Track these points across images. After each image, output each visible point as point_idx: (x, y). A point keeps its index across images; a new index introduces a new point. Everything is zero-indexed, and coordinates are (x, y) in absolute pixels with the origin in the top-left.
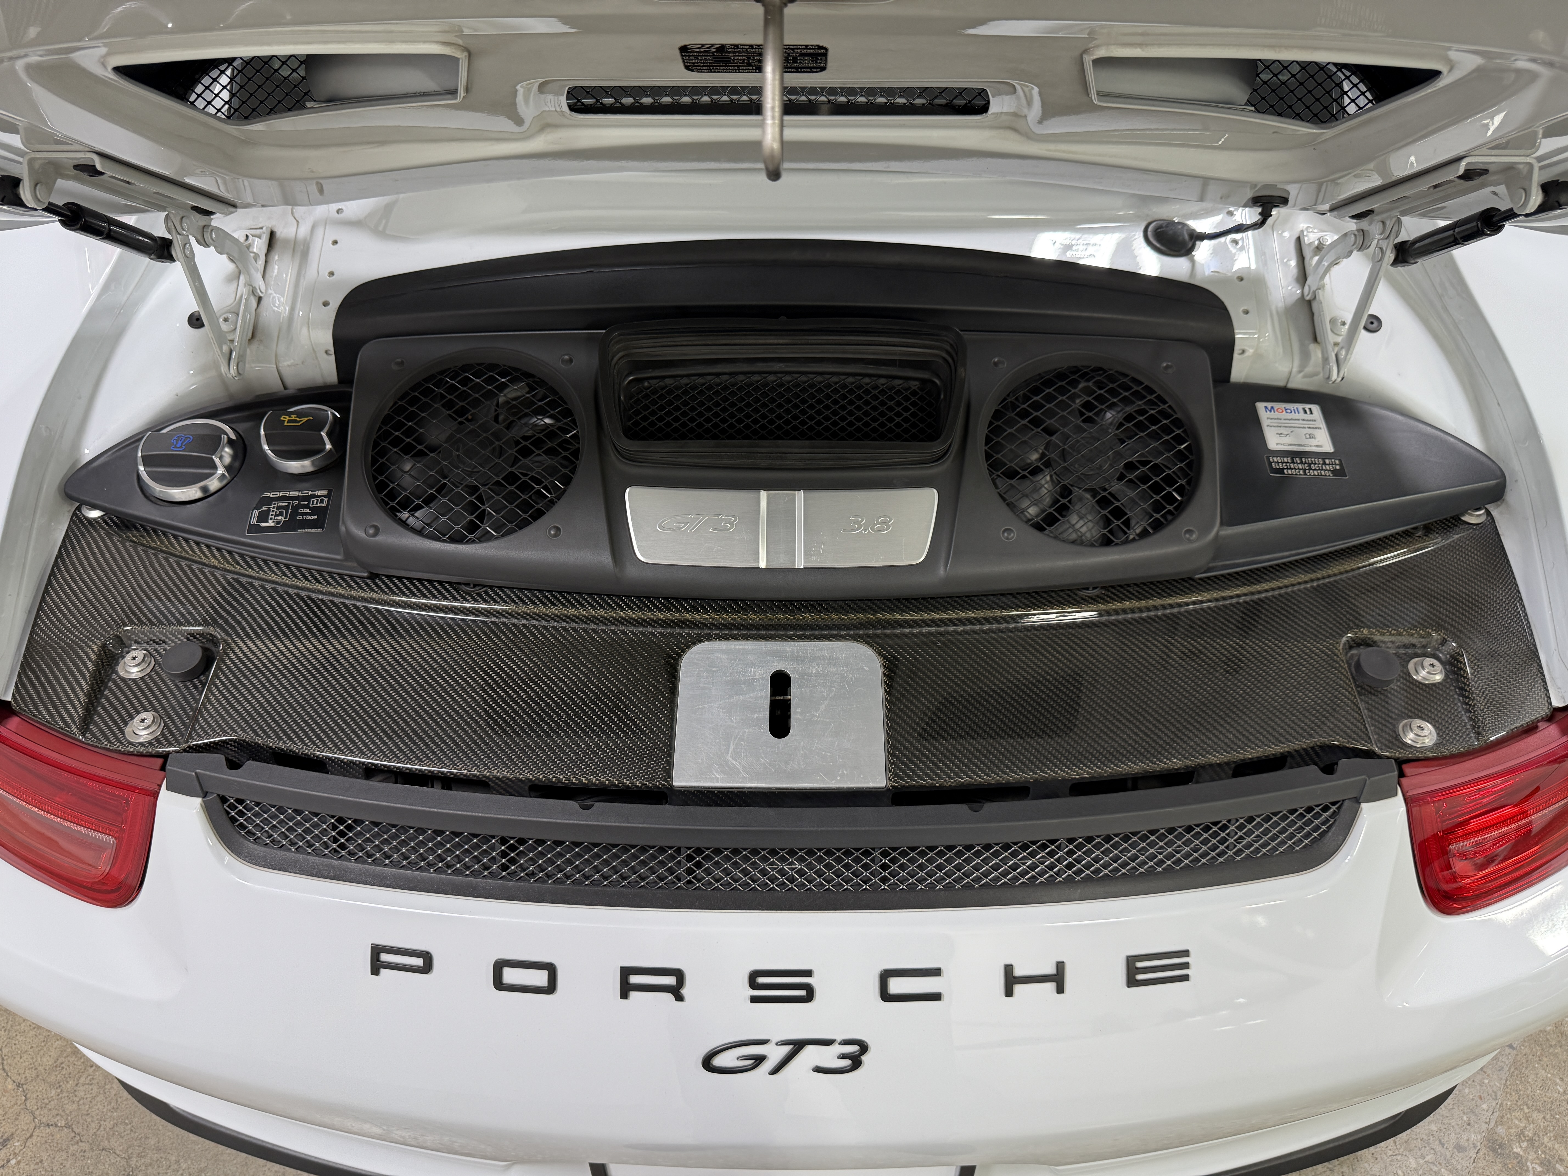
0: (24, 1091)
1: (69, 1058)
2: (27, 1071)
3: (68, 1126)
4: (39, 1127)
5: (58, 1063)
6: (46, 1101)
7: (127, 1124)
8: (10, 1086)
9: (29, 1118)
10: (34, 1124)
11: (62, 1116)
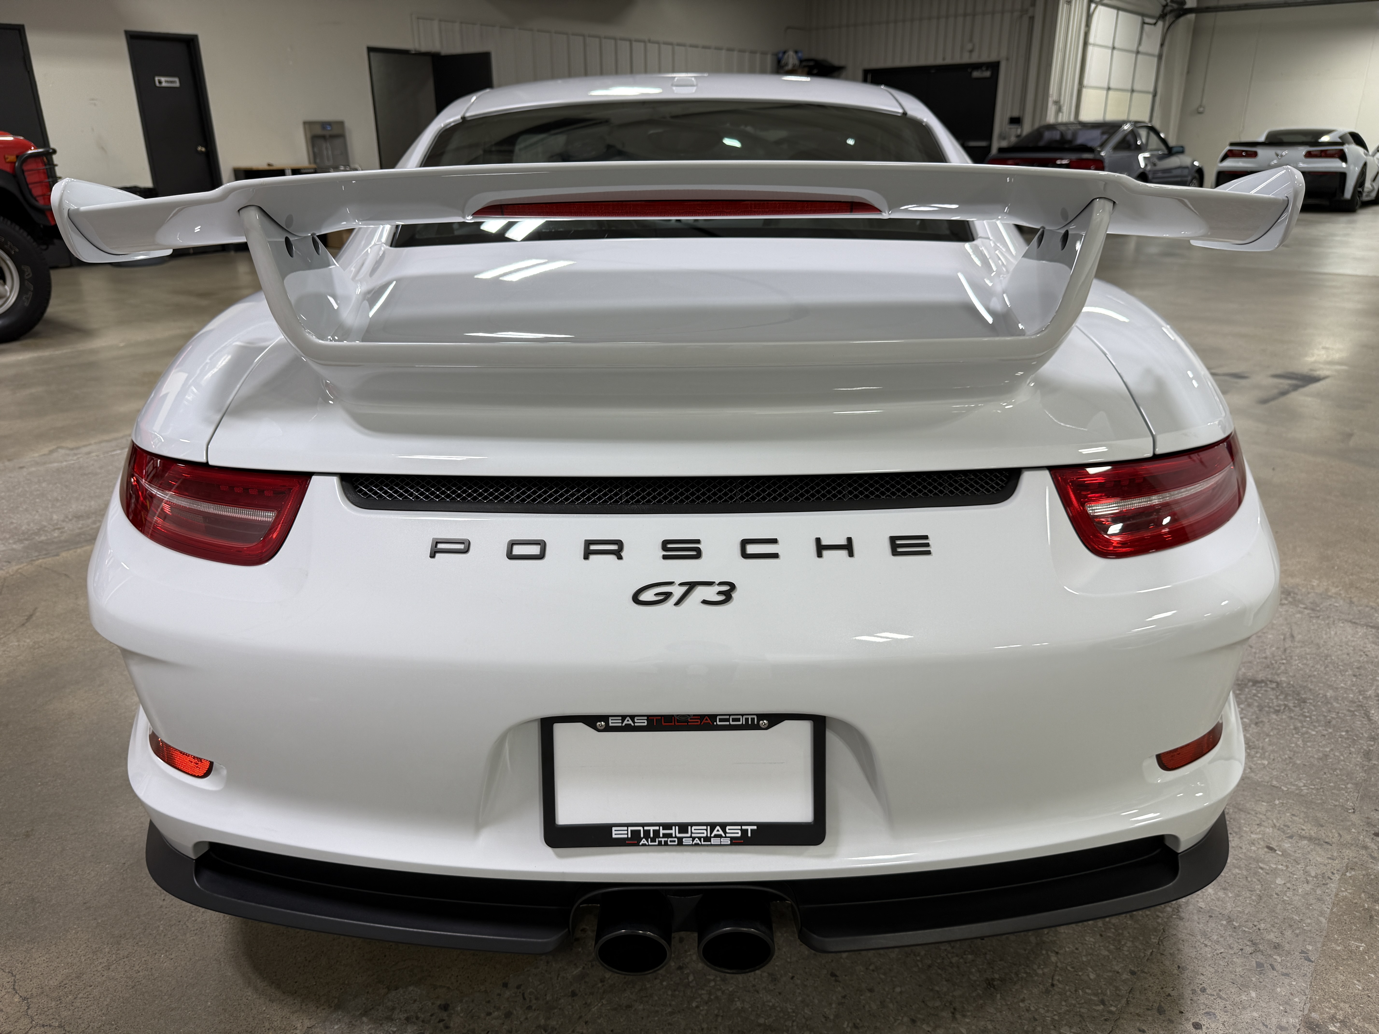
0: (28, 1003)
1: (73, 981)
2: (34, 990)
3: (60, 1026)
4: (35, 1027)
5: (62, 984)
6: (46, 1009)
7: (113, 1025)
8: (17, 999)
9: (27, 1021)
10: (31, 1025)
11: (57, 1019)
